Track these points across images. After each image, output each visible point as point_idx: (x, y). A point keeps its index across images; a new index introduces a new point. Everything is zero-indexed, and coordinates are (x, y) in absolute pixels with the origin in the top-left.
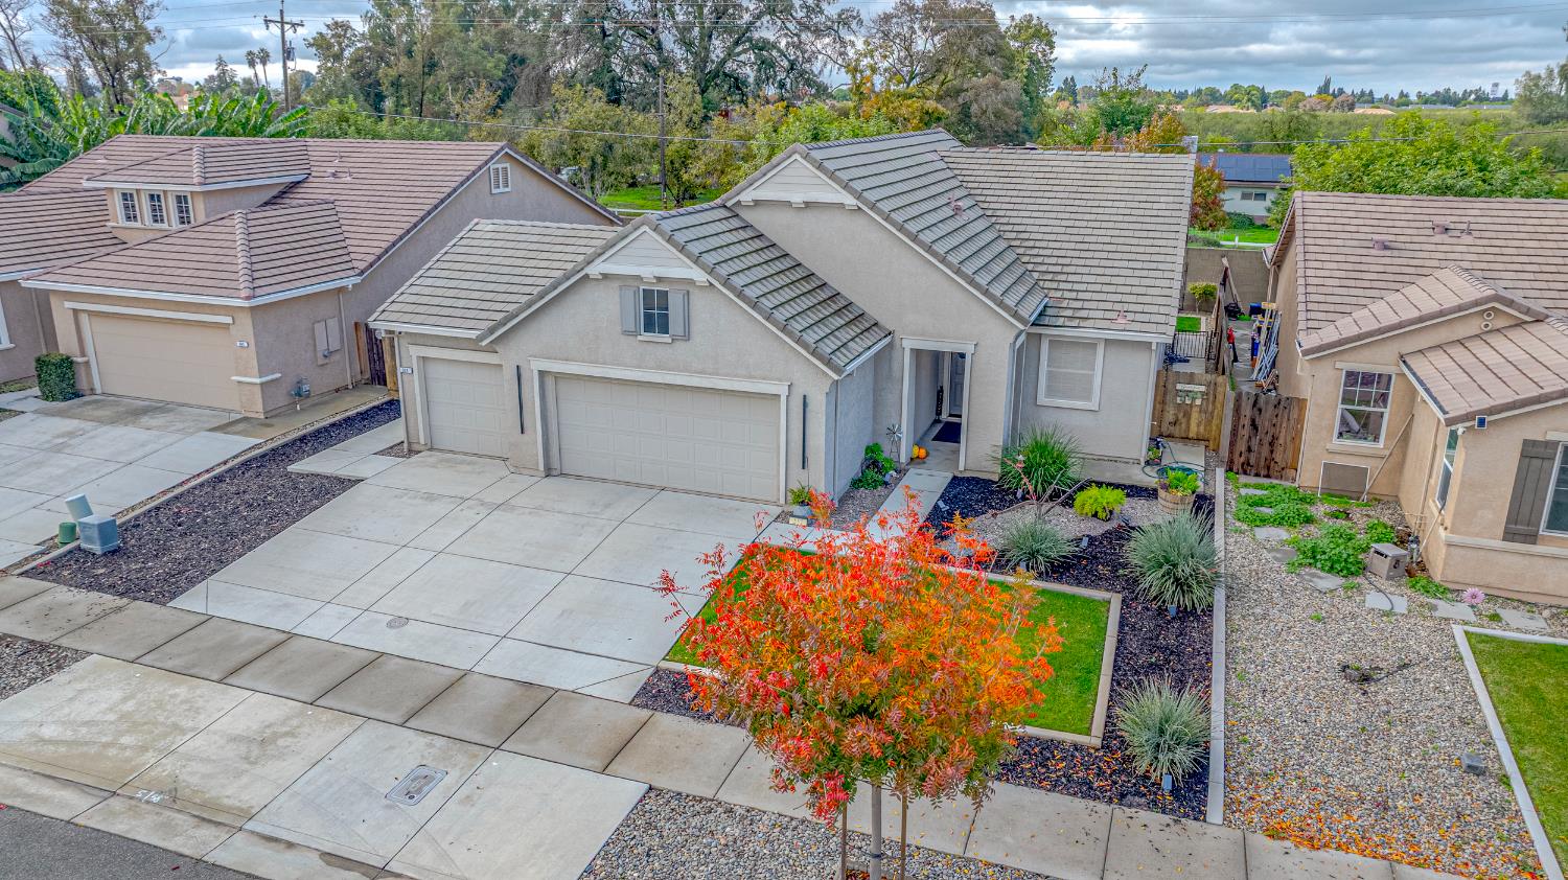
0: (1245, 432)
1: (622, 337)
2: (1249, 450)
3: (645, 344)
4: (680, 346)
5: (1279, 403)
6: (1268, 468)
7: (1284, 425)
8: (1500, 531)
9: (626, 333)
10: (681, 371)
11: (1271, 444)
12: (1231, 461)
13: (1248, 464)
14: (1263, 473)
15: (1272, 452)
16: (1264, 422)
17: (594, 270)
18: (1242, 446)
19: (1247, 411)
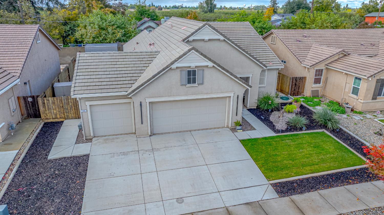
0: (294, 86)
1: (181, 87)
2: (294, 90)
3: (188, 88)
4: (200, 87)
5: (300, 79)
6: (298, 93)
7: (301, 83)
8: (371, 98)
9: (182, 85)
10: (200, 94)
11: (299, 88)
12: (291, 93)
13: (294, 93)
14: (297, 95)
15: (299, 90)
16: (297, 84)
17: (174, 66)
18: (293, 90)
19: (294, 81)
